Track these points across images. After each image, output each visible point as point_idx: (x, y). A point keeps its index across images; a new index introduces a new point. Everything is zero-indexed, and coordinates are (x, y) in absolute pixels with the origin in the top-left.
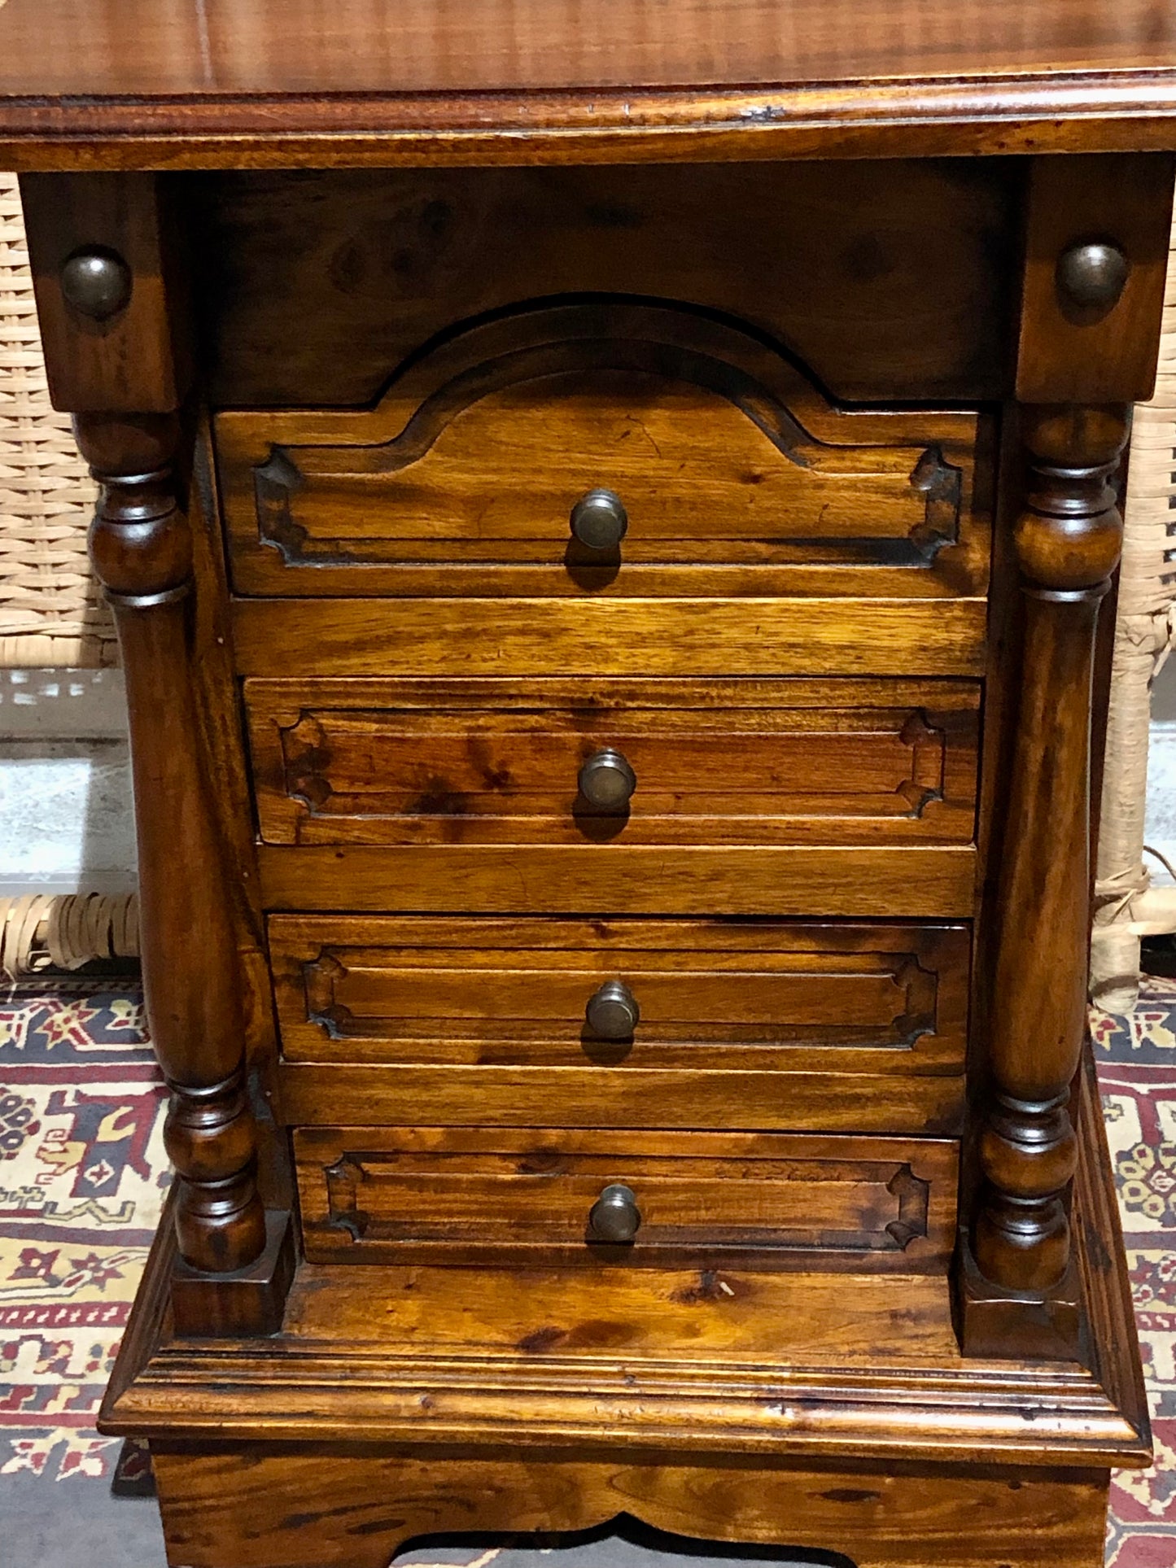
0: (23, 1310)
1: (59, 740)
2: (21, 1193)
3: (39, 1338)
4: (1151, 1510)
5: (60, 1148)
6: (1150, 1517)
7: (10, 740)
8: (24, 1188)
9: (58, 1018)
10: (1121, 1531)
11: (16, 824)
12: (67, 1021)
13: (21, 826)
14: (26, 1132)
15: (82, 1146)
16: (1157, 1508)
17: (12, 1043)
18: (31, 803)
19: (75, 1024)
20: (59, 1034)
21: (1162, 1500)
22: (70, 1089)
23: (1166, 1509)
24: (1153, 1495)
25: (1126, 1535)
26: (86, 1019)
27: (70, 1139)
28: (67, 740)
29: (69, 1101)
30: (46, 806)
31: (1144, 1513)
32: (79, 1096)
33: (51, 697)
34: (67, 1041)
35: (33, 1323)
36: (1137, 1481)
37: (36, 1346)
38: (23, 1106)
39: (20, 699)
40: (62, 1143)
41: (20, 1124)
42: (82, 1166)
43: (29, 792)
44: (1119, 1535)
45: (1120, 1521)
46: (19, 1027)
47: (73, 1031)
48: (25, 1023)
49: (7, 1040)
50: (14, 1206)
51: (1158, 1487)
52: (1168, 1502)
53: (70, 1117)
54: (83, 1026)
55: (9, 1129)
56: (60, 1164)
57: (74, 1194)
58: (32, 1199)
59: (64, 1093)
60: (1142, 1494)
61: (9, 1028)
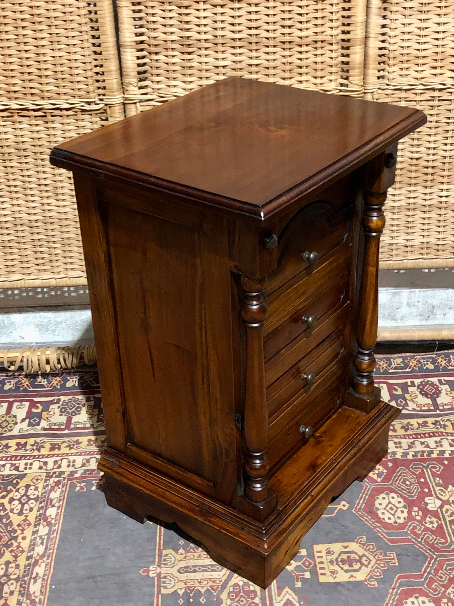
0: (90, 452)
1: (83, 305)
2: (83, 422)
3: (95, 457)
4: (378, 481)
5: (92, 411)
6: (378, 482)
7: (70, 305)
8: (84, 421)
9: (86, 378)
10: (371, 486)
11: (71, 327)
12: (88, 378)
13: (73, 328)
14: (81, 406)
15: (98, 410)
16: (379, 480)
17: (74, 385)
18: (75, 321)
19: (90, 379)
20: (87, 382)
21: (380, 478)
22: (92, 396)
23: (381, 480)
24: (378, 477)
25: (372, 487)
26: (93, 378)
27: (94, 408)
28: (85, 305)
29: (92, 399)
30: (79, 322)
31: (376, 481)
32: (94, 397)
33: (81, 294)
34: (89, 384)
35: (93, 454)
36: (374, 474)
37: (95, 459)
38: (80, 400)
39: (73, 294)
40: (92, 409)
41: (80, 404)
42: (98, 415)
43: (75, 319)
44: (370, 487)
45: (370, 484)
46: (76, 381)
47: (90, 381)
48: (77, 380)
49: (73, 384)
50: (82, 426)
51: (379, 475)
52: (382, 478)
53: (93, 402)
54: (93, 380)
55: (77, 406)
56: (92, 415)
57: (97, 422)
58: (87, 424)
59: (90, 397)
60: (375, 477)
61: (73, 381)
